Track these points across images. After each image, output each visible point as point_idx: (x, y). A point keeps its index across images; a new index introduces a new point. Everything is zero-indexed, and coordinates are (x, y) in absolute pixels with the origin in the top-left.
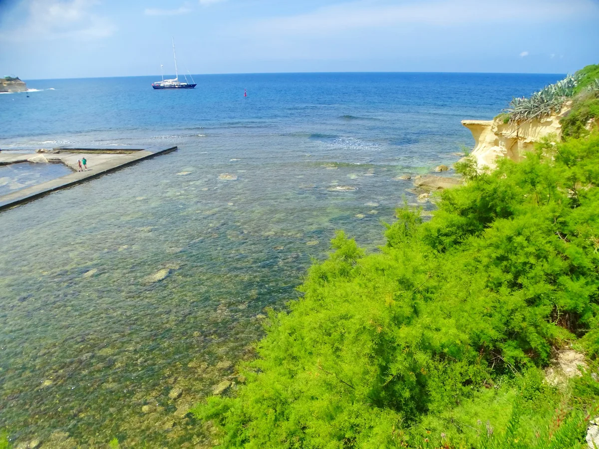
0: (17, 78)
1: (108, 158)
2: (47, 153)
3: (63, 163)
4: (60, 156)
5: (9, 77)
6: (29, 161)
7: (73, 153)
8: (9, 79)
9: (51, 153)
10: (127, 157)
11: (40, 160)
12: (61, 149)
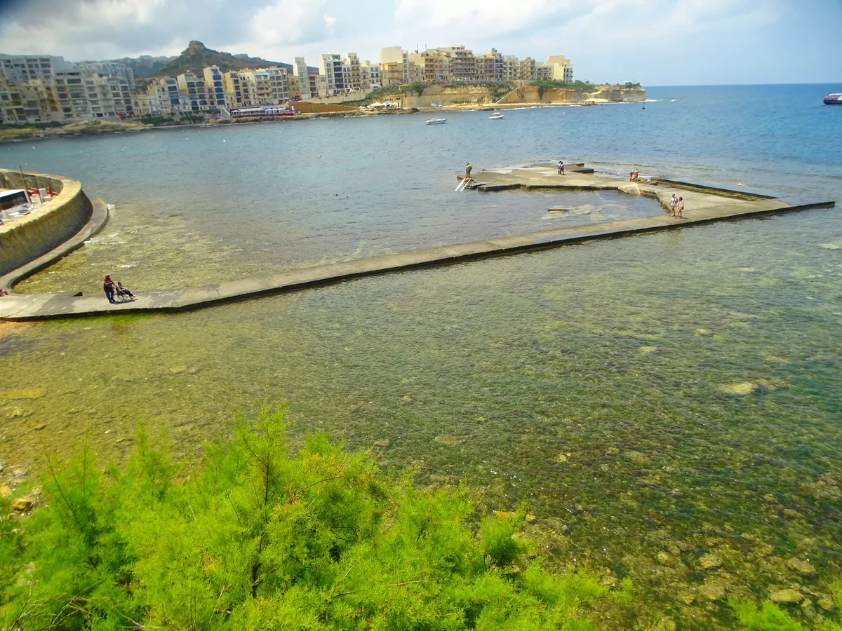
0: (638, 85)
1: (718, 203)
2: (642, 182)
3: (658, 199)
4: (656, 190)
5: (630, 83)
6: (619, 190)
7: (674, 187)
8: (629, 86)
9: (647, 183)
10: (745, 205)
11: (632, 191)
12: (660, 180)
